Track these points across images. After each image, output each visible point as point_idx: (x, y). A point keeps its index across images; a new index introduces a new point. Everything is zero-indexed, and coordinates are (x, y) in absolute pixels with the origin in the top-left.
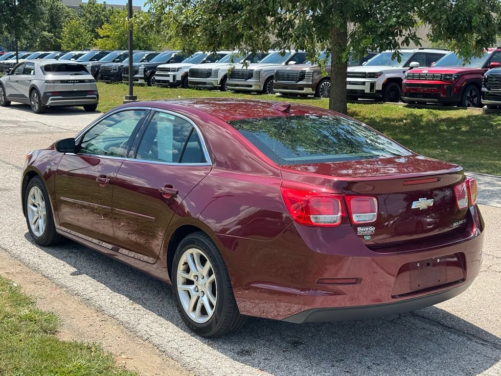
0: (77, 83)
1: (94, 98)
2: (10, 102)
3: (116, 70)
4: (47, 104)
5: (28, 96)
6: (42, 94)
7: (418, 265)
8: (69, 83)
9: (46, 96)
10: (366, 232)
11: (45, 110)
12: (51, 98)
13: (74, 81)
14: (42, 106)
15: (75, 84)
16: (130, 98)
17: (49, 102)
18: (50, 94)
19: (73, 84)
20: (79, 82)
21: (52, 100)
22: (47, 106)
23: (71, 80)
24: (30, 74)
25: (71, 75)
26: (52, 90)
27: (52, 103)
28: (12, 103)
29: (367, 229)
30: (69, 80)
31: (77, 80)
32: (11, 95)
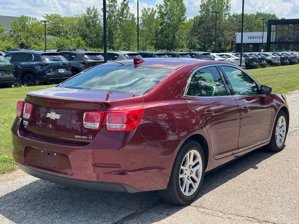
7: (42, 152)
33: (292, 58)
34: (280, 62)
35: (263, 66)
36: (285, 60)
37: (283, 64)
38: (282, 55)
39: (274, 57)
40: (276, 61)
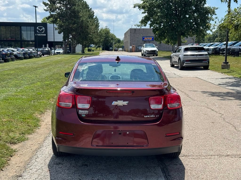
0: (198, 56)
1: (207, 63)
2: (174, 65)
3: (238, 50)
4: (184, 66)
5: (178, 62)
6: (182, 61)
7: (112, 133)
8: (195, 56)
9: (183, 62)
10: (83, 113)
11: (183, 68)
12: (185, 63)
13: (197, 55)
14: (182, 66)
15: (197, 56)
16: (225, 63)
17: (185, 65)
18: (185, 61)
19: (196, 56)
20: (199, 56)
21: (186, 63)
22: (183, 66)
23: (196, 55)
24: (179, 52)
25: (196, 52)
26: (186, 59)
27: (186, 65)
28: (175, 66)
29: (84, 111)
30: (195, 55)
31: (198, 55)
32: (174, 62)
33: (29, 53)
34: (23, 56)
35: (13, 60)
36: (26, 55)
37: (25, 58)
38: (23, 51)
39: (19, 52)
40: (21, 56)
